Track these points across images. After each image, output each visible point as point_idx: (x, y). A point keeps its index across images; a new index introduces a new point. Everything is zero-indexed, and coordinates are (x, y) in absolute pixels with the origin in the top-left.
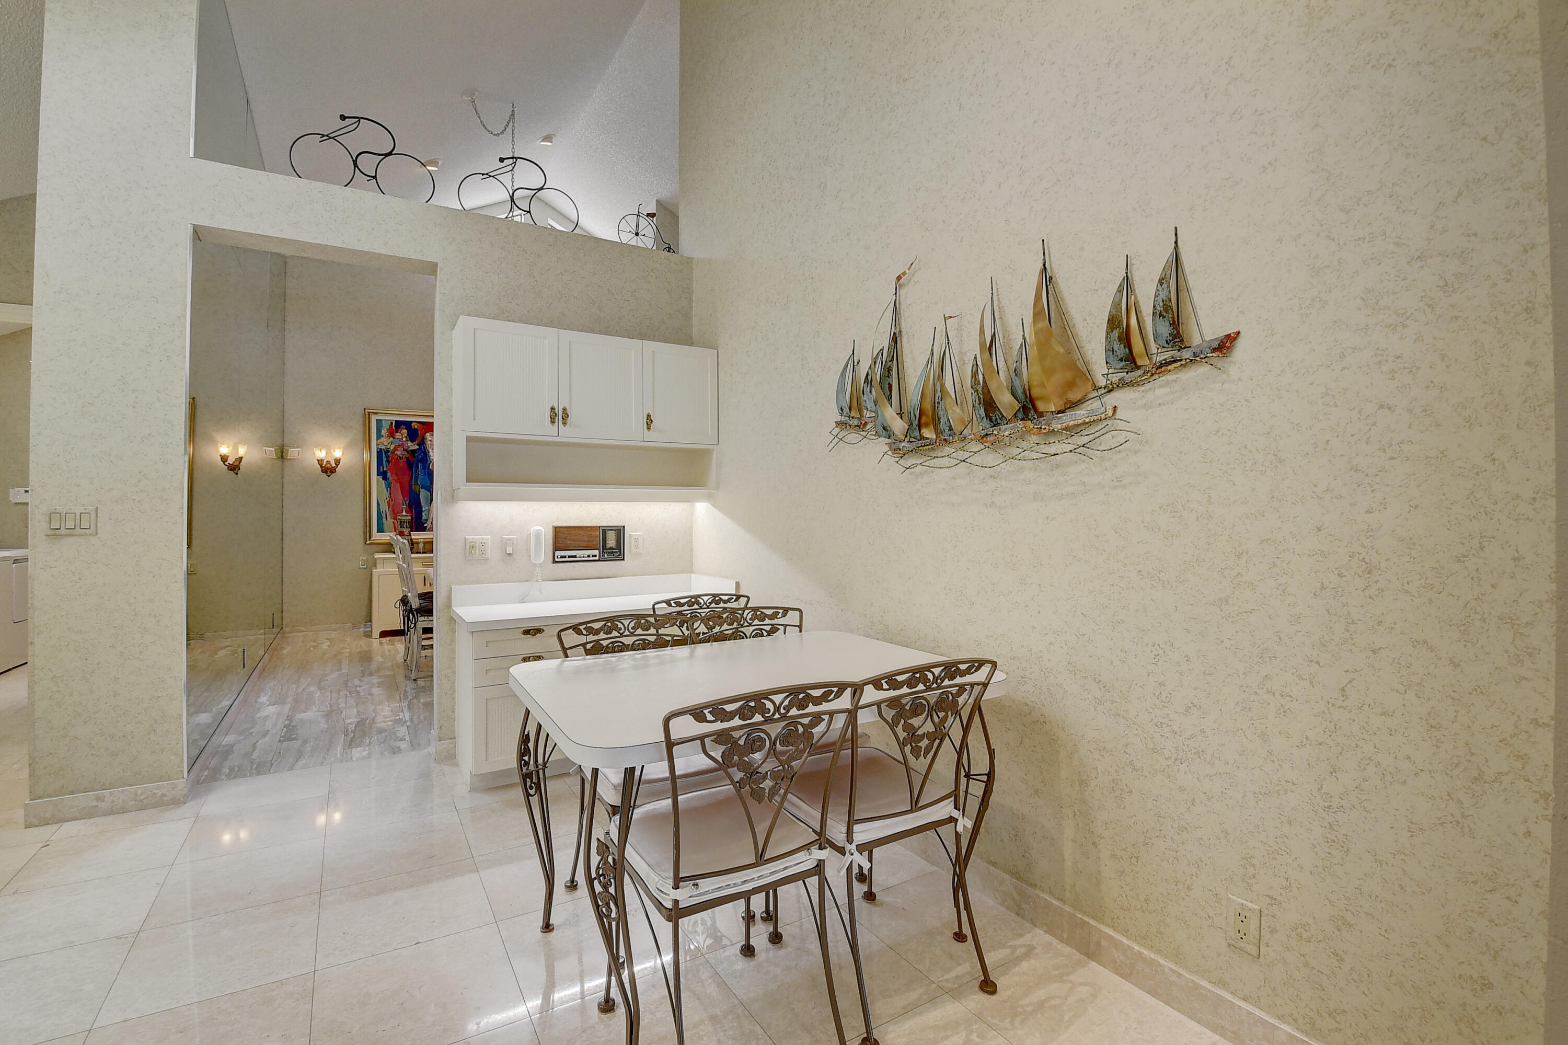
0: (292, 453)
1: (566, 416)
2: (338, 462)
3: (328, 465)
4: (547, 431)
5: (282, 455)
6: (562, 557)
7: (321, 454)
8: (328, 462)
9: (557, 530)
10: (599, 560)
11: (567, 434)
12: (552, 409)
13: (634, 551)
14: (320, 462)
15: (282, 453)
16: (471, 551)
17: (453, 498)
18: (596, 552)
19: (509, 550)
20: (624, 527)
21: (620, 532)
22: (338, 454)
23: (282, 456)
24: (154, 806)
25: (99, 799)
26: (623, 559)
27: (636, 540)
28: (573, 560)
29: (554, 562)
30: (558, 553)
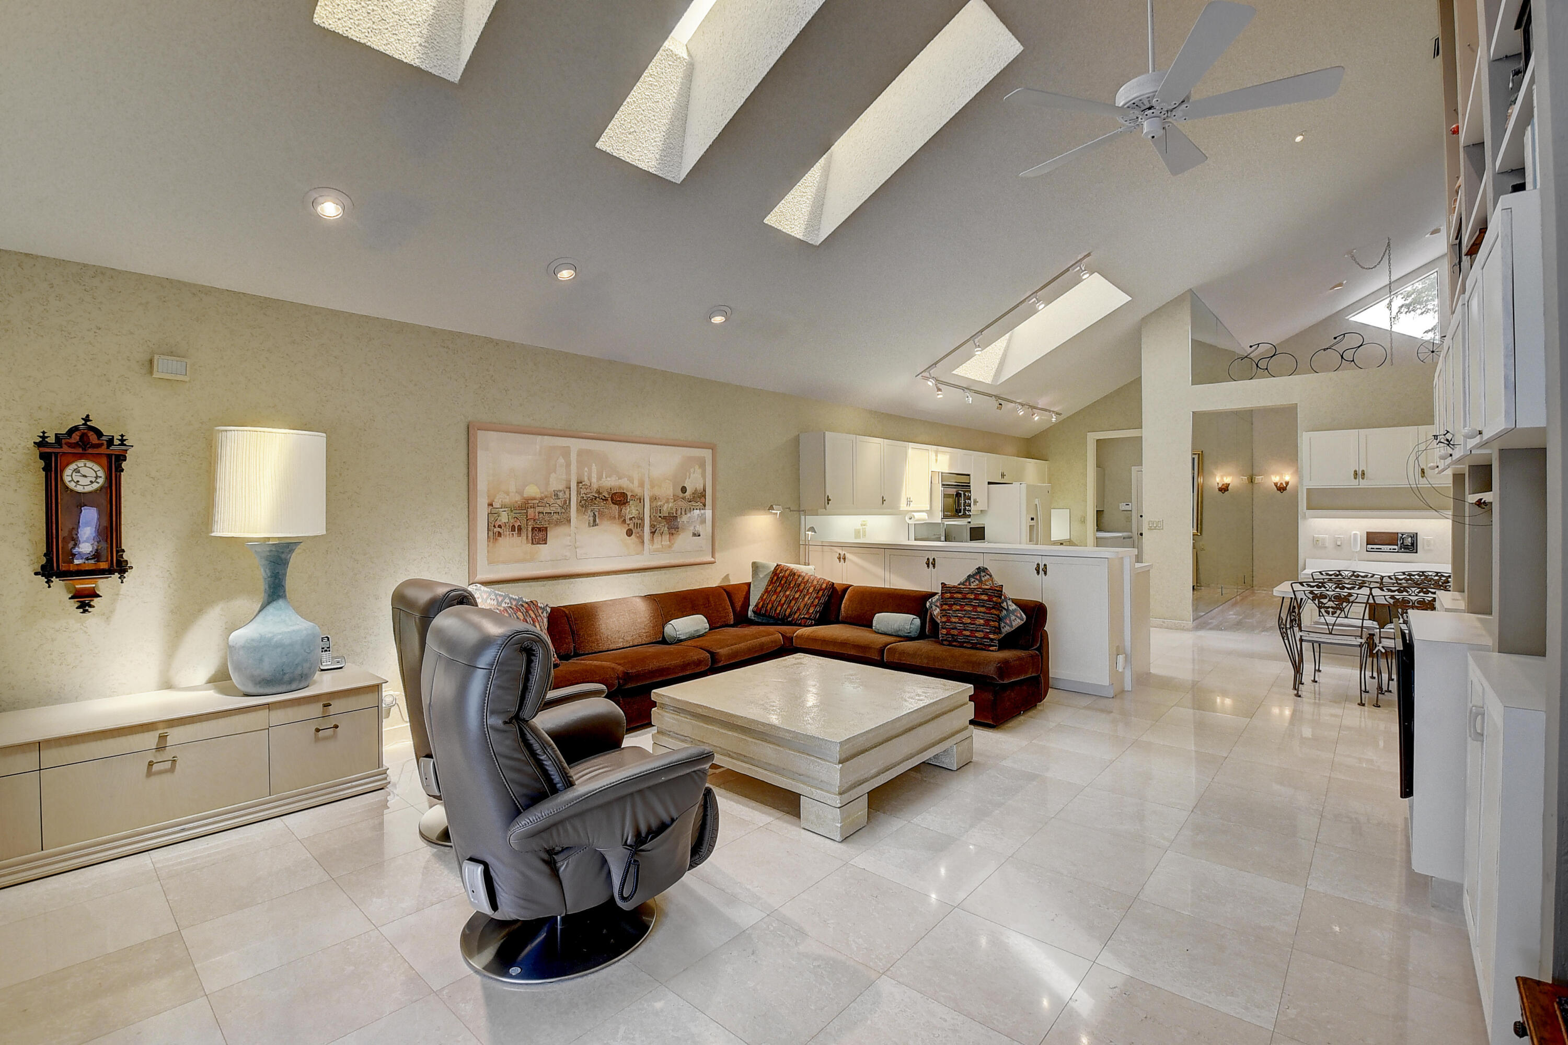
0: (1258, 479)
1: (1363, 474)
2: (1287, 483)
3: (1282, 486)
4: (1354, 483)
5: (1251, 480)
6: (1372, 548)
7: (1276, 479)
8: (1281, 484)
9: (1367, 533)
10: (1398, 552)
11: (1364, 484)
12: (1355, 471)
13: (1426, 548)
14: (1276, 484)
15: (1252, 479)
16: (1316, 543)
17: (1305, 517)
18: (1395, 547)
19: (1339, 543)
20: (1417, 534)
21: (1414, 537)
22: (1287, 478)
23: (1252, 482)
24: (1181, 629)
25: (1163, 622)
26: (1416, 552)
27: (1428, 541)
28: (1379, 550)
29: (1367, 551)
30: (1368, 546)
